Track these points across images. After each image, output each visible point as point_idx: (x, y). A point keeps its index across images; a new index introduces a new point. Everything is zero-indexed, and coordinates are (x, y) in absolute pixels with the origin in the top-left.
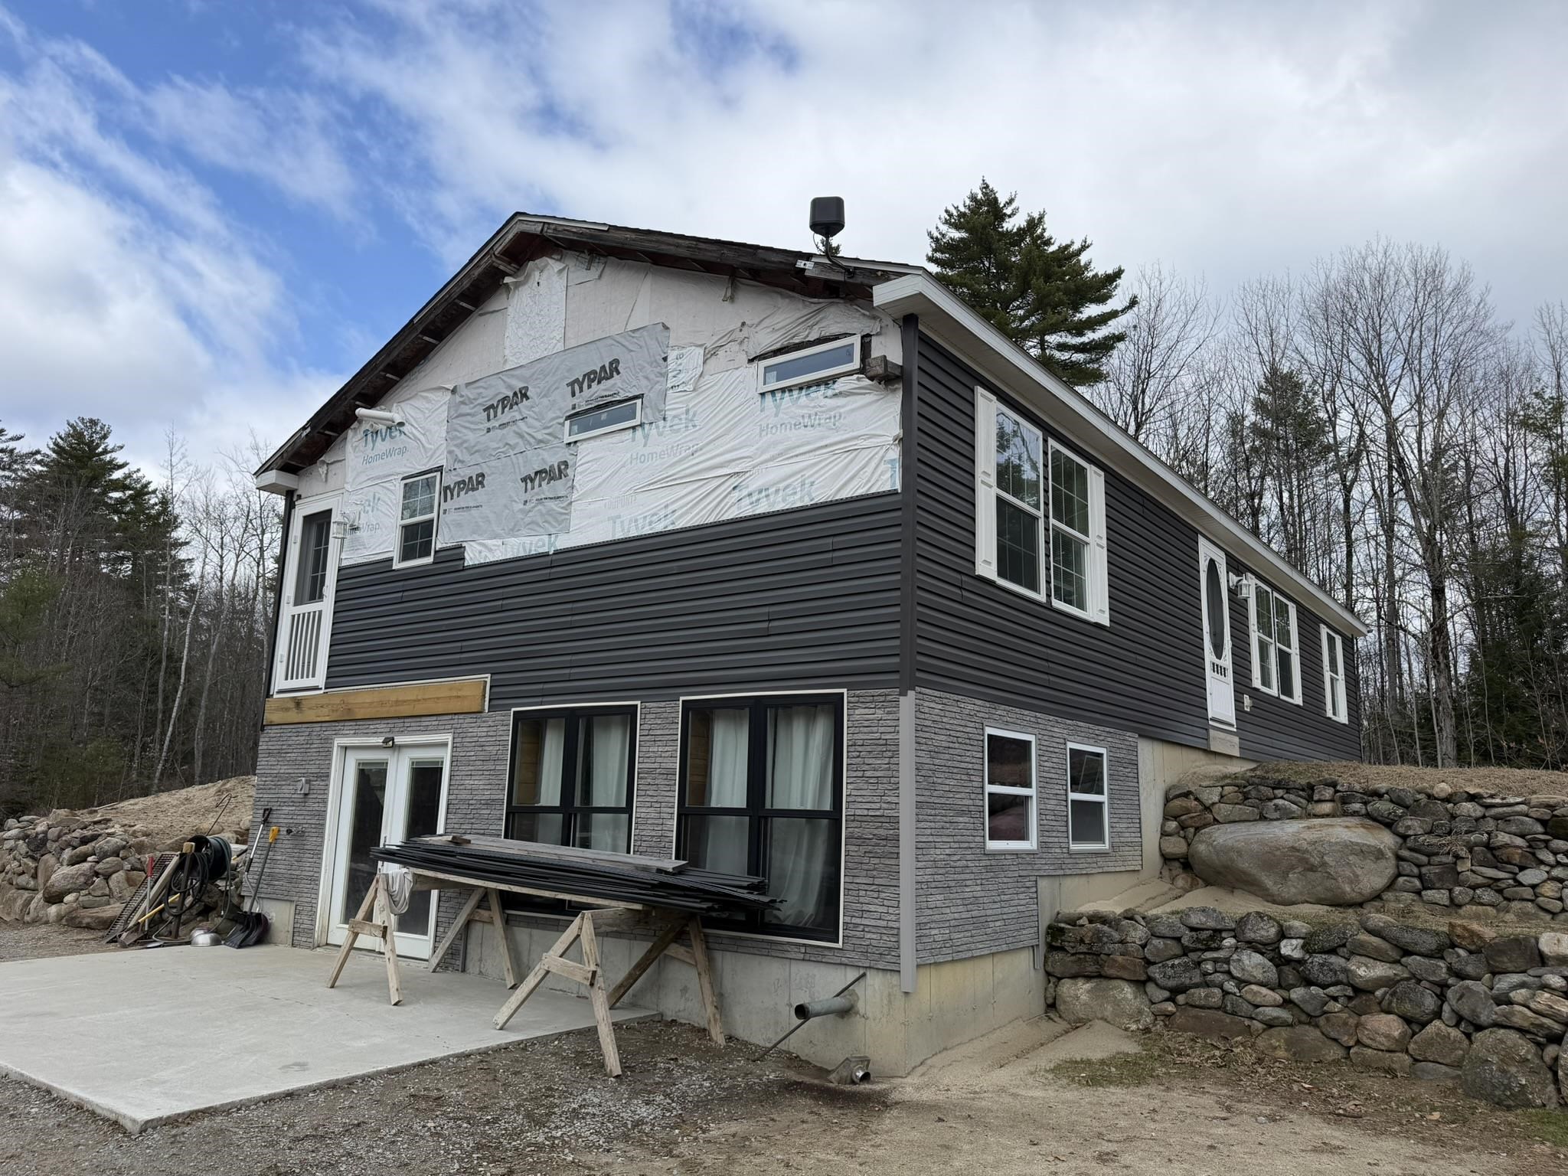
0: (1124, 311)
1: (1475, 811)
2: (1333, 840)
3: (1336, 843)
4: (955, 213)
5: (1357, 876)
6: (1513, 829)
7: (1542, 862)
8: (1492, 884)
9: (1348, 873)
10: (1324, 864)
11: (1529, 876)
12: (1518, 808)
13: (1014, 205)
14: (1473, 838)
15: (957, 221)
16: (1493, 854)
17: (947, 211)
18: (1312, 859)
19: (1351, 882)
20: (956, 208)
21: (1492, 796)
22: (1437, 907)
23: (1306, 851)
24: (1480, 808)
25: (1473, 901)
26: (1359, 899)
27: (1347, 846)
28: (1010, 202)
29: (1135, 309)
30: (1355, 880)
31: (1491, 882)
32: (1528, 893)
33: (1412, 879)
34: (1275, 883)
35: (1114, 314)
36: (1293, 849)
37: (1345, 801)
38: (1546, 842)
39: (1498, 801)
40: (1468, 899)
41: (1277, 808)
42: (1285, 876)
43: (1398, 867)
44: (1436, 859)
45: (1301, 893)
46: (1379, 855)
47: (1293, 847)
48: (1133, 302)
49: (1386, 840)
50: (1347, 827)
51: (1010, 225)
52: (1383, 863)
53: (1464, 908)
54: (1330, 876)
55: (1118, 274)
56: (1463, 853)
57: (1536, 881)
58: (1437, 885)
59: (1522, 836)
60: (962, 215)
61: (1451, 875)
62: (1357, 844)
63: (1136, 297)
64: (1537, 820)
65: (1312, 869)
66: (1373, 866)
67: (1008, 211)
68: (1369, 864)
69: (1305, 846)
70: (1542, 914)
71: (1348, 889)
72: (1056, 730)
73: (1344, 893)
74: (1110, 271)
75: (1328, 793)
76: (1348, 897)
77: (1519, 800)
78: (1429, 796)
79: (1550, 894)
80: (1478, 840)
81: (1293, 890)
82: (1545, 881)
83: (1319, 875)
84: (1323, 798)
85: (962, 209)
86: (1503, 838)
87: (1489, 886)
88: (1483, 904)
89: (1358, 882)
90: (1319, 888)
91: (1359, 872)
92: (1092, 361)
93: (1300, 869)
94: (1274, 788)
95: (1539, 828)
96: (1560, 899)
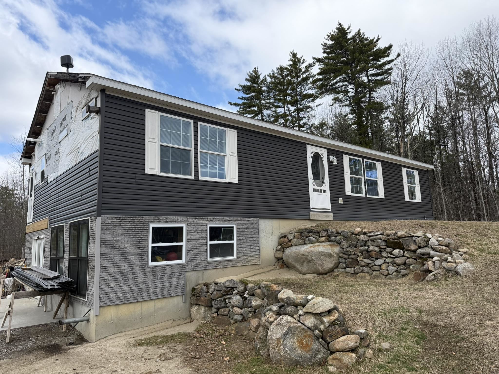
0: (395, 59)
1: (365, 238)
2: (315, 251)
3: (316, 252)
4: (330, 35)
5: (323, 264)
6: (375, 244)
7: (383, 257)
8: (367, 265)
9: (320, 263)
10: (312, 260)
11: (378, 262)
12: (378, 237)
13: (350, 29)
14: (362, 248)
15: (332, 38)
16: (368, 254)
17: (327, 35)
18: (309, 258)
19: (321, 266)
20: (330, 33)
21: (371, 232)
22: (349, 274)
23: (307, 255)
24: (367, 237)
25: (362, 272)
26: (325, 272)
27: (320, 253)
28: (349, 27)
29: (399, 58)
30: (322, 265)
31: (367, 264)
32: (377, 268)
33: (343, 264)
34: (300, 267)
35: (392, 61)
36: (303, 255)
37: (329, 236)
38: (385, 249)
39: (372, 234)
40: (360, 271)
41: (309, 240)
42: (302, 264)
43: (339, 259)
44: (350, 257)
45: (308, 270)
46: (331, 256)
47: (303, 254)
48: (399, 55)
49: (337, 249)
50: (324, 246)
51: (350, 36)
52: (332, 259)
53: (358, 274)
54: (315, 264)
55: (391, 46)
56: (359, 254)
57: (380, 264)
58: (350, 266)
59: (378, 247)
60: (333, 35)
61: (355, 262)
62: (323, 252)
63: (399, 53)
64: (384, 241)
65: (309, 261)
66: (329, 260)
67: (348, 31)
68: (328, 259)
69: (306, 253)
70: (382, 276)
71: (320, 268)
72: (200, 221)
73: (319, 270)
74: (387, 46)
75: (324, 234)
76: (320, 271)
77: (379, 233)
78: (353, 233)
79: (384, 268)
80: (364, 249)
81: (305, 269)
82: (383, 264)
83: (312, 263)
84: (322, 236)
85: (332, 33)
86: (372, 248)
87: (367, 266)
88: (364, 273)
89: (324, 266)
90: (313, 268)
91: (324, 262)
92: (385, 78)
93: (306, 262)
94: (309, 233)
95: (384, 244)
96: (388, 270)
